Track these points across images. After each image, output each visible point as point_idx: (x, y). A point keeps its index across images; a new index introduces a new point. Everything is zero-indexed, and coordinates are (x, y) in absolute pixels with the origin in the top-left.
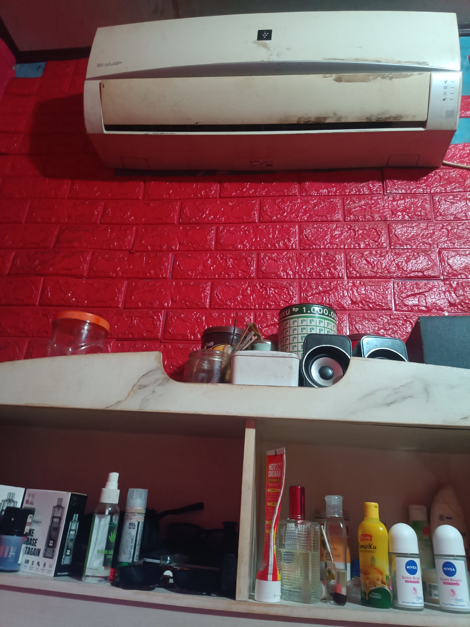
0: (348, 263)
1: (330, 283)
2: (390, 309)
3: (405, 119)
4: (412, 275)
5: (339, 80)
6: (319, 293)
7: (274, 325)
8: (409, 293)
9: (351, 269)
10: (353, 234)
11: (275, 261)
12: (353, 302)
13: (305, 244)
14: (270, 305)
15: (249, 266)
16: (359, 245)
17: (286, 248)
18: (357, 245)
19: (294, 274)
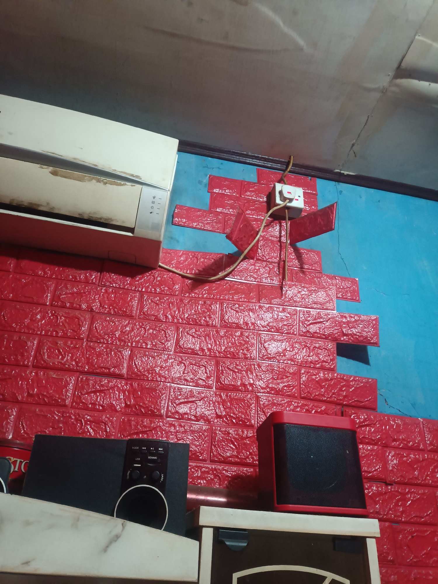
0: (39, 351)
1: (12, 371)
3: (114, 223)
4: (98, 371)
5: (54, 173)
8: (90, 390)
9: (39, 358)
10: (54, 320)
18: (54, 333)
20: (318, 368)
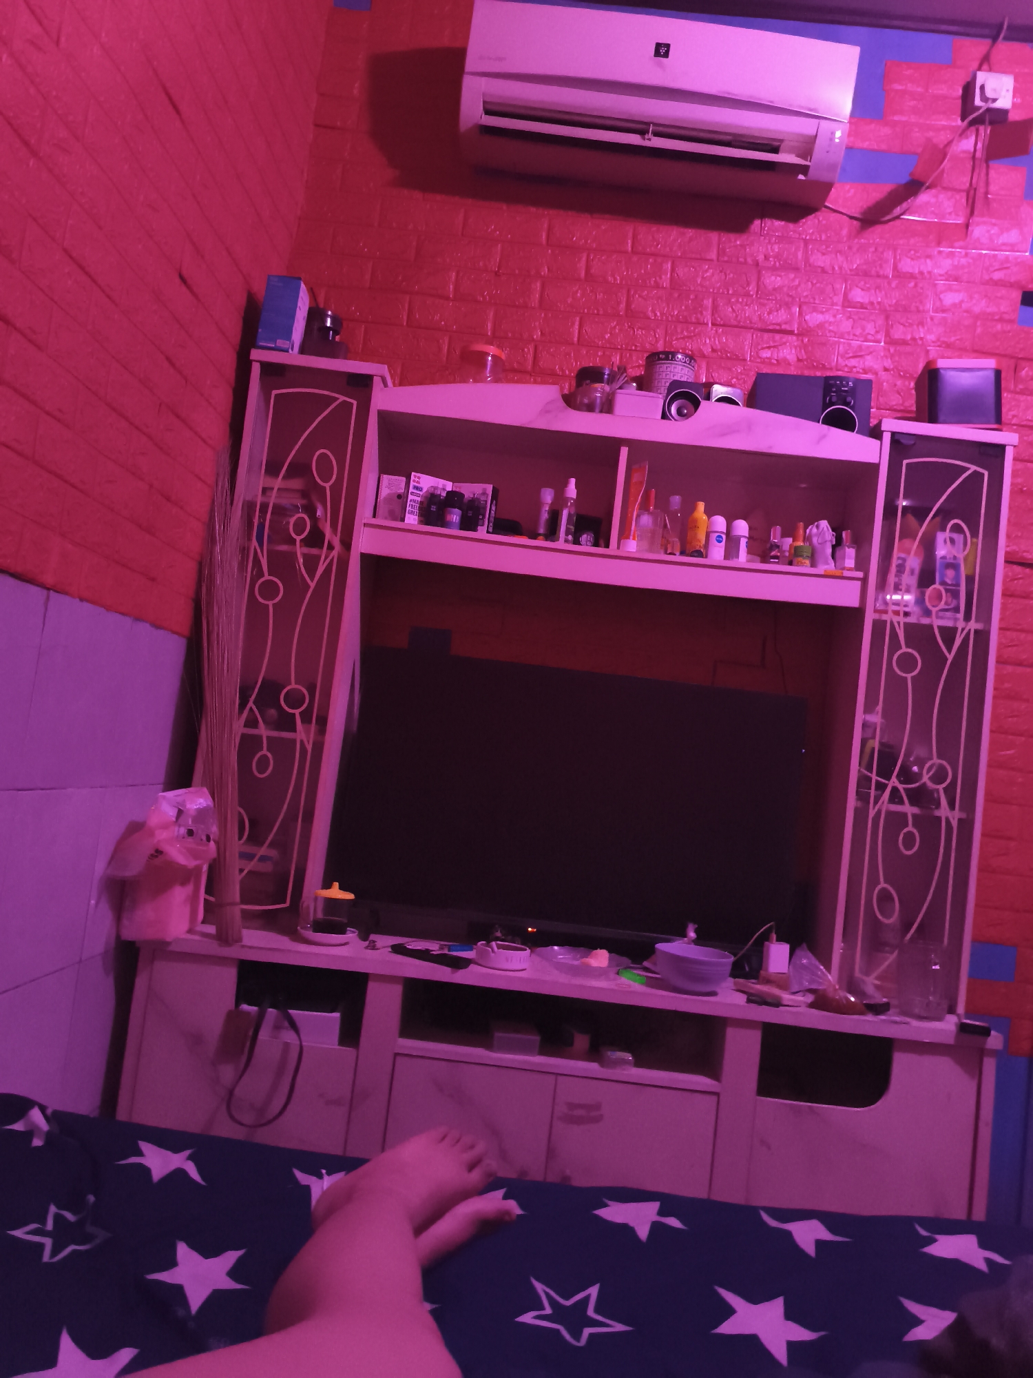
0: (715, 308)
1: (695, 329)
2: (745, 360)
4: (771, 327)
6: (683, 338)
7: (639, 366)
8: (765, 346)
9: (716, 316)
10: (723, 277)
11: (645, 299)
12: (714, 350)
13: (675, 284)
14: (636, 346)
15: (619, 303)
16: (728, 291)
17: (657, 286)
18: (725, 290)
19: (662, 314)
20: (996, 320)
